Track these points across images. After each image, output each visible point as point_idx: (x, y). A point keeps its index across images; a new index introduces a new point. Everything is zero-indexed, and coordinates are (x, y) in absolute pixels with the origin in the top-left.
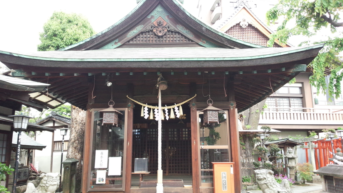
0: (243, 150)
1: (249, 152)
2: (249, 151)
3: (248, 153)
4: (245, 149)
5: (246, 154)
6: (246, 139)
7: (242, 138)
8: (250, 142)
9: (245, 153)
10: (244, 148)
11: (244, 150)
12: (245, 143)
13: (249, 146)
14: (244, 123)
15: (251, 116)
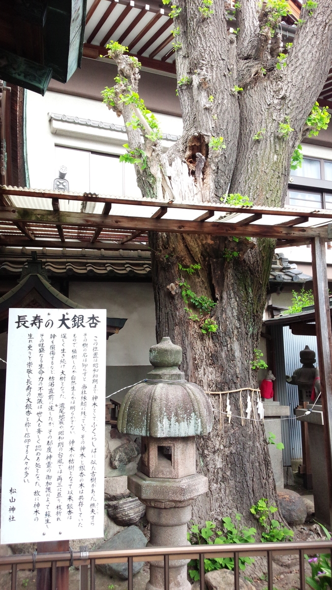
0: (202, 338)
1: (237, 354)
2: (236, 346)
3: (231, 358)
4: (214, 336)
5: (222, 367)
6: (223, 277)
7: (198, 267)
8: (242, 293)
9: (214, 359)
10: (214, 328)
11: (209, 343)
12: (215, 300)
13: (240, 313)
14: (212, 185)
15: (250, 154)
